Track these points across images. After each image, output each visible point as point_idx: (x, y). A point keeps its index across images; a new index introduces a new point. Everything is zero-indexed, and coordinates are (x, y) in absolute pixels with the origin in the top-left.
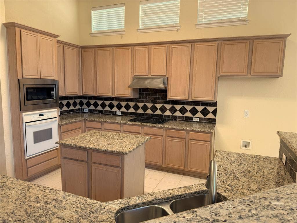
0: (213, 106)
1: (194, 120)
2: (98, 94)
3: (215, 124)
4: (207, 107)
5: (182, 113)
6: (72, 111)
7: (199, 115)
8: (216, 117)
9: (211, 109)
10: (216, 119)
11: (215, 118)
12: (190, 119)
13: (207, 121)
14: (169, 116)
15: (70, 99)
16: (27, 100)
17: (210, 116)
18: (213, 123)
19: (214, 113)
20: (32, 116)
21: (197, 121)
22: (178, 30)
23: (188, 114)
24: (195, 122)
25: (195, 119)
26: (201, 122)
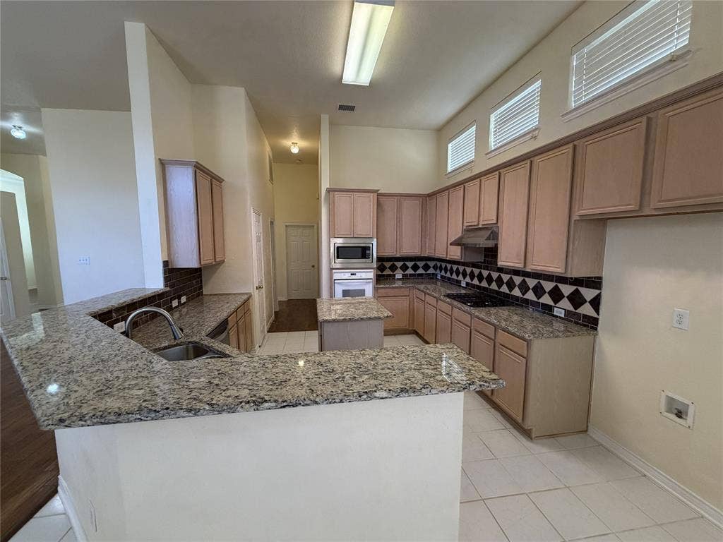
0: (593, 288)
1: (555, 313)
2: (437, 255)
3: (596, 329)
4: (581, 289)
5: (536, 296)
6: (421, 275)
7: (565, 304)
8: (598, 314)
9: (588, 294)
10: (598, 319)
11: (596, 315)
12: (548, 309)
13: (580, 320)
14: (517, 298)
15: (418, 261)
16: (338, 258)
17: (587, 310)
18: (592, 328)
19: (596, 303)
20: (342, 274)
21: (561, 316)
22: (535, 138)
23: (546, 299)
24: (557, 316)
25: (557, 312)
26: (567, 320)
